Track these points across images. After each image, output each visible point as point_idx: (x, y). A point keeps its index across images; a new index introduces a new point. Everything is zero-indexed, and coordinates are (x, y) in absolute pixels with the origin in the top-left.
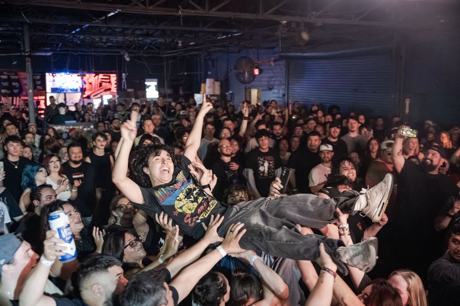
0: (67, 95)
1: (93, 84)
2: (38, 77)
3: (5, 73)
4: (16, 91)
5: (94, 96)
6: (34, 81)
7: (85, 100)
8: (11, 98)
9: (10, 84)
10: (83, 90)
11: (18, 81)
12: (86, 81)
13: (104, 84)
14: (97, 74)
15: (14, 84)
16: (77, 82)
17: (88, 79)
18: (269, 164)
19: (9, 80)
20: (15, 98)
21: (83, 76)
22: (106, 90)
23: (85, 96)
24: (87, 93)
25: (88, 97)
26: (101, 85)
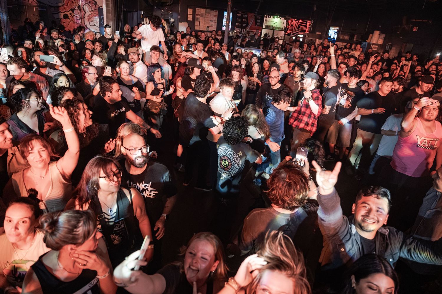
0: (275, 31)
1: (294, 26)
2: (259, 17)
3: (240, 12)
4: (244, 25)
5: (293, 34)
6: (256, 19)
7: (286, 36)
8: (241, 29)
9: (242, 20)
10: (286, 29)
11: (247, 18)
12: (290, 23)
13: (301, 27)
14: (298, 20)
15: (244, 20)
16: (283, 23)
17: (291, 22)
18: (348, 97)
19: (242, 18)
20: (243, 29)
21: (287, 20)
22: (301, 32)
23: (286, 33)
24: (289, 32)
25: (289, 35)
26: (299, 27)
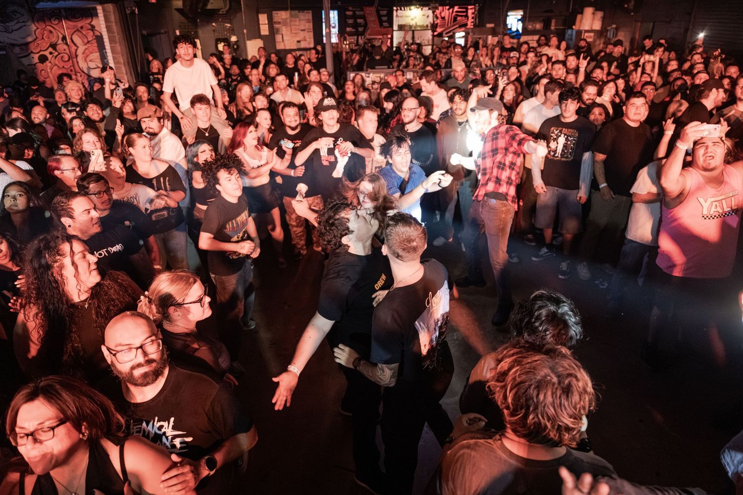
0: (415, 32)
1: (447, 18)
2: (385, 12)
3: (350, 8)
4: (360, 29)
5: (447, 33)
6: (379, 17)
7: (436, 39)
8: (356, 37)
9: (355, 21)
10: (434, 27)
11: (364, 17)
12: (439, 16)
13: (459, 18)
14: (452, 7)
15: (359, 21)
16: (428, 16)
17: (441, 13)
18: (567, 139)
19: (354, 17)
20: (360, 37)
21: (434, 10)
22: (461, 26)
23: (436, 33)
24: (439, 30)
25: (440, 35)
26: (455, 19)
